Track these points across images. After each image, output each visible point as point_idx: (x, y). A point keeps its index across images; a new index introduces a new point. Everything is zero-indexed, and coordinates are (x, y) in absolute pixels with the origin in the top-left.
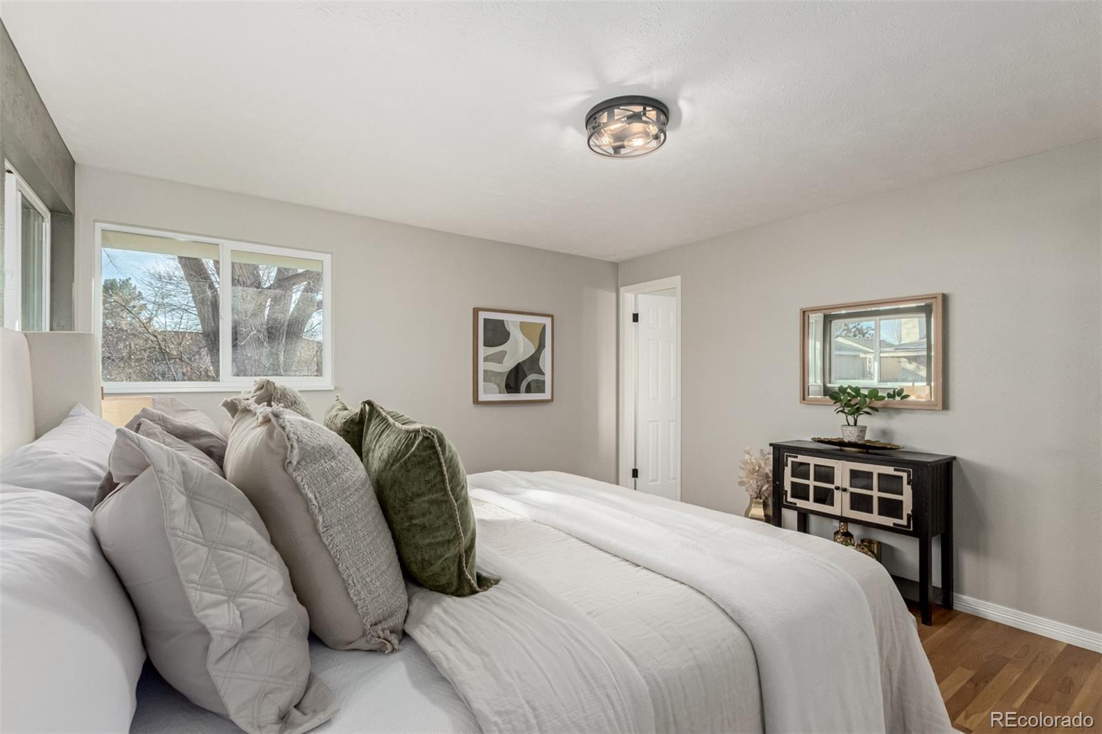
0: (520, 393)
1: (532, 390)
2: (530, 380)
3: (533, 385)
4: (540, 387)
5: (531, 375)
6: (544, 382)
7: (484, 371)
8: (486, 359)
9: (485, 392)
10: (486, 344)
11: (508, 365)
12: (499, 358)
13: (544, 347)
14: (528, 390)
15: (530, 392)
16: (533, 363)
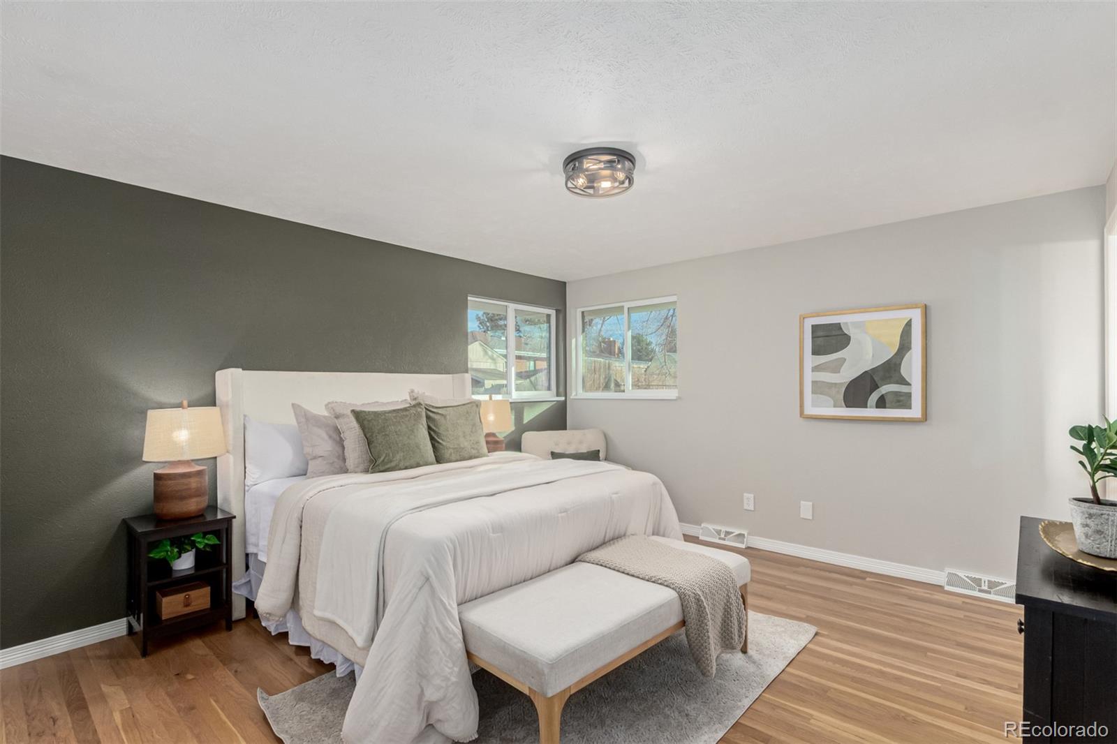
0: (866, 407)
1: (887, 405)
2: (884, 392)
3: (888, 400)
4: (903, 401)
5: (884, 387)
6: (909, 395)
7: (813, 382)
8: (816, 369)
9: (814, 405)
10: (816, 352)
11: (848, 374)
12: (836, 367)
13: (909, 348)
14: (881, 403)
15: (885, 407)
16: (891, 370)
